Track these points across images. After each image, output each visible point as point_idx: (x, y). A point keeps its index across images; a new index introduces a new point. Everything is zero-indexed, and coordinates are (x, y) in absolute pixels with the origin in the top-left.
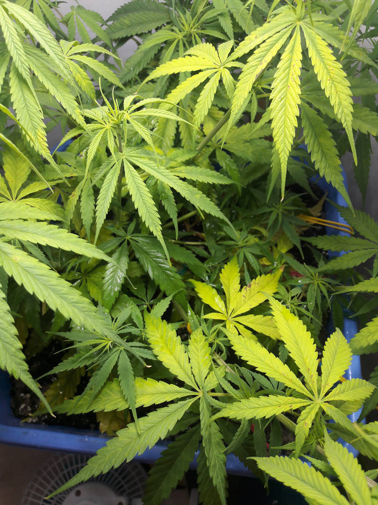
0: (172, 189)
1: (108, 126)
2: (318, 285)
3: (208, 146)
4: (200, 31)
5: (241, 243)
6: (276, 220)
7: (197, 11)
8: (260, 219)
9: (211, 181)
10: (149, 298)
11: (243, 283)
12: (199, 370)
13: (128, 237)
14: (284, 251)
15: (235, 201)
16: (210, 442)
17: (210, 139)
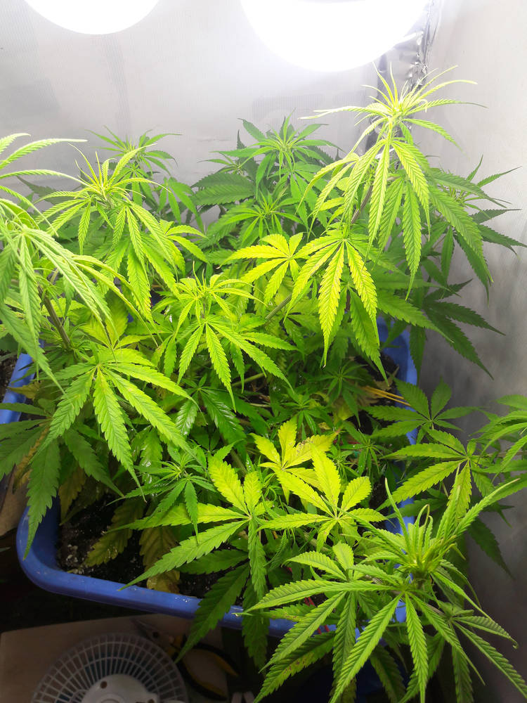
0: (242, 350)
1: (196, 298)
2: (369, 451)
3: (278, 316)
4: (278, 213)
5: (301, 406)
6: (337, 387)
7: (277, 196)
8: (322, 386)
9: (276, 346)
10: (212, 448)
11: (299, 439)
12: (251, 500)
13: (199, 389)
14: (344, 418)
15: (302, 366)
16: (254, 556)
17: (280, 310)
